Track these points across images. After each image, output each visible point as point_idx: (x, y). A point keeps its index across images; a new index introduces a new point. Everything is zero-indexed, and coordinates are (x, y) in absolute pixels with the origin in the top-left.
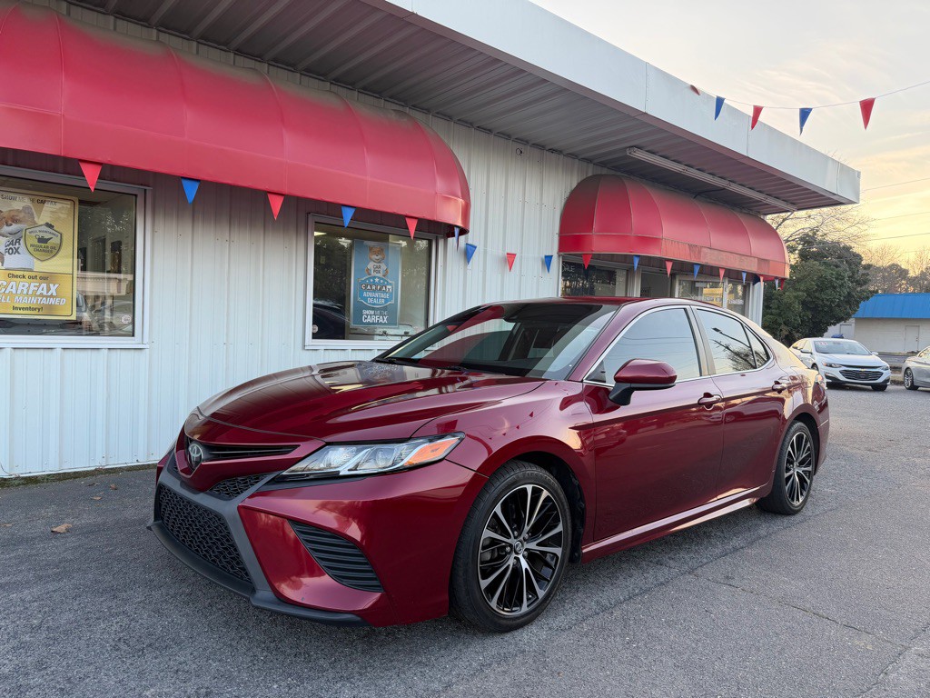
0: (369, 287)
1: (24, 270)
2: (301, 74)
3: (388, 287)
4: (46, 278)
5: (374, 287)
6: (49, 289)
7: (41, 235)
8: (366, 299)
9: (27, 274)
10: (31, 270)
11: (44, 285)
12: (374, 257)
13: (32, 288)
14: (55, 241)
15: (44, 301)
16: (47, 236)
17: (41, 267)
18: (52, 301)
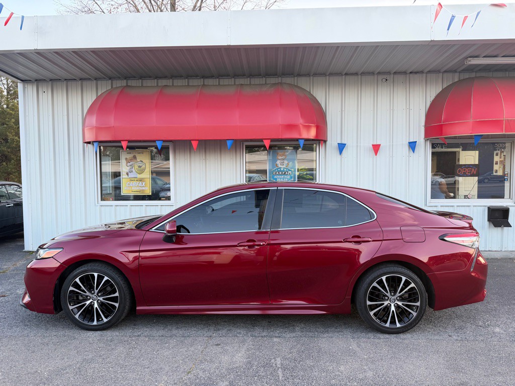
0: (277, 173)
1: (135, 178)
2: (250, 78)
3: (289, 172)
4: (141, 180)
5: (280, 173)
6: (142, 184)
7: (139, 165)
8: (276, 179)
9: (135, 179)
10: (136, 178)
11: (141, 183)
12: (280, 158)
13: (137, 184)
14: (144, 166)
15: (141, 189)
16: (141, 165)
17: (139, 176)
18: (143, 188)
